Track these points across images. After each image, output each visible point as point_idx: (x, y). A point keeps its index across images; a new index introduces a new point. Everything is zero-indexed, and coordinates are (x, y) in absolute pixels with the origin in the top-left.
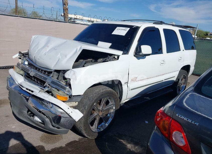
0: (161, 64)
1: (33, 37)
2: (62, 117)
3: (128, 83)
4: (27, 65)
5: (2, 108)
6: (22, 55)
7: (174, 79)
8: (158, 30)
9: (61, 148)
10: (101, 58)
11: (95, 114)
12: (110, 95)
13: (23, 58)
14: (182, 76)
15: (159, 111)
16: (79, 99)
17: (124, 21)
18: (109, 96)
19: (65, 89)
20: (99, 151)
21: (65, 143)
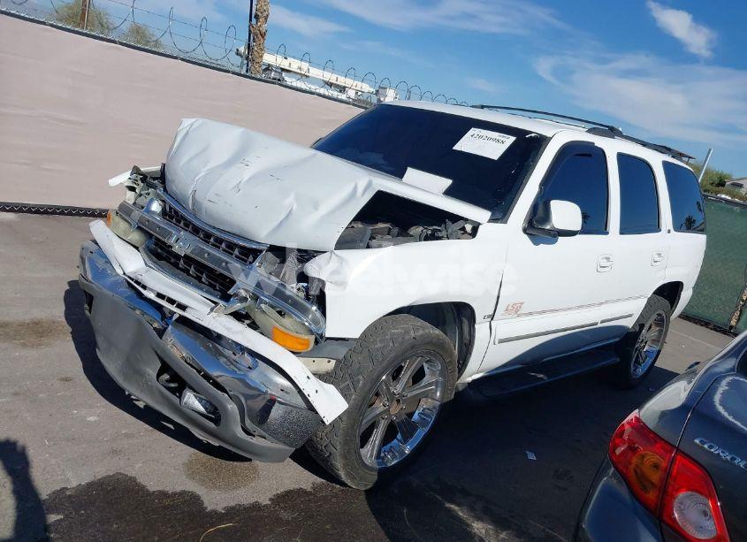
0: (600, 269)
1: (187, 122)
2: (280, 402)
3: (492, 319)
4: (159, 215)
5: (47, 349)
6: (141, 179)
7: (629, 323)
8: (601, 154)
9: (256, 507)
10: (417, 224)
11: (379, 407)
12: (434, 350)
13: (142, 190)
14: (655, 316)
15: (628, 423)
16: (342, 351)
17: (482, 107)
18: (430, 353)
19: (305, 311)
20: (382, 534)
21: (270, 495)
